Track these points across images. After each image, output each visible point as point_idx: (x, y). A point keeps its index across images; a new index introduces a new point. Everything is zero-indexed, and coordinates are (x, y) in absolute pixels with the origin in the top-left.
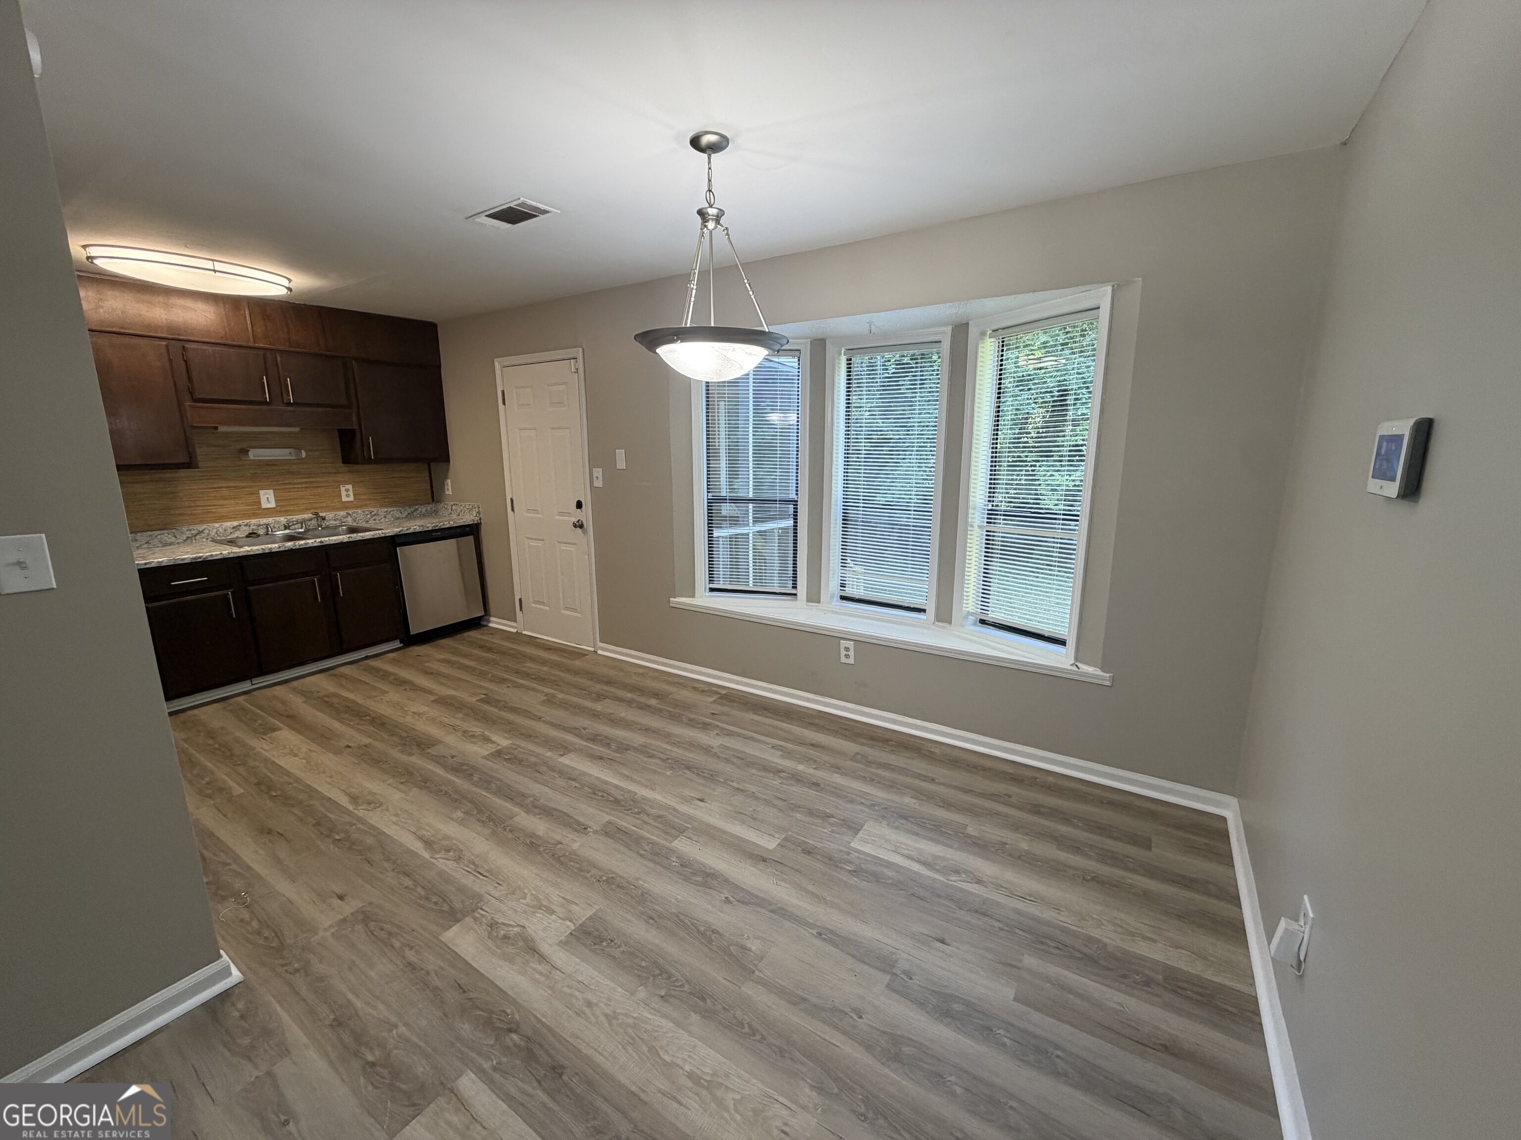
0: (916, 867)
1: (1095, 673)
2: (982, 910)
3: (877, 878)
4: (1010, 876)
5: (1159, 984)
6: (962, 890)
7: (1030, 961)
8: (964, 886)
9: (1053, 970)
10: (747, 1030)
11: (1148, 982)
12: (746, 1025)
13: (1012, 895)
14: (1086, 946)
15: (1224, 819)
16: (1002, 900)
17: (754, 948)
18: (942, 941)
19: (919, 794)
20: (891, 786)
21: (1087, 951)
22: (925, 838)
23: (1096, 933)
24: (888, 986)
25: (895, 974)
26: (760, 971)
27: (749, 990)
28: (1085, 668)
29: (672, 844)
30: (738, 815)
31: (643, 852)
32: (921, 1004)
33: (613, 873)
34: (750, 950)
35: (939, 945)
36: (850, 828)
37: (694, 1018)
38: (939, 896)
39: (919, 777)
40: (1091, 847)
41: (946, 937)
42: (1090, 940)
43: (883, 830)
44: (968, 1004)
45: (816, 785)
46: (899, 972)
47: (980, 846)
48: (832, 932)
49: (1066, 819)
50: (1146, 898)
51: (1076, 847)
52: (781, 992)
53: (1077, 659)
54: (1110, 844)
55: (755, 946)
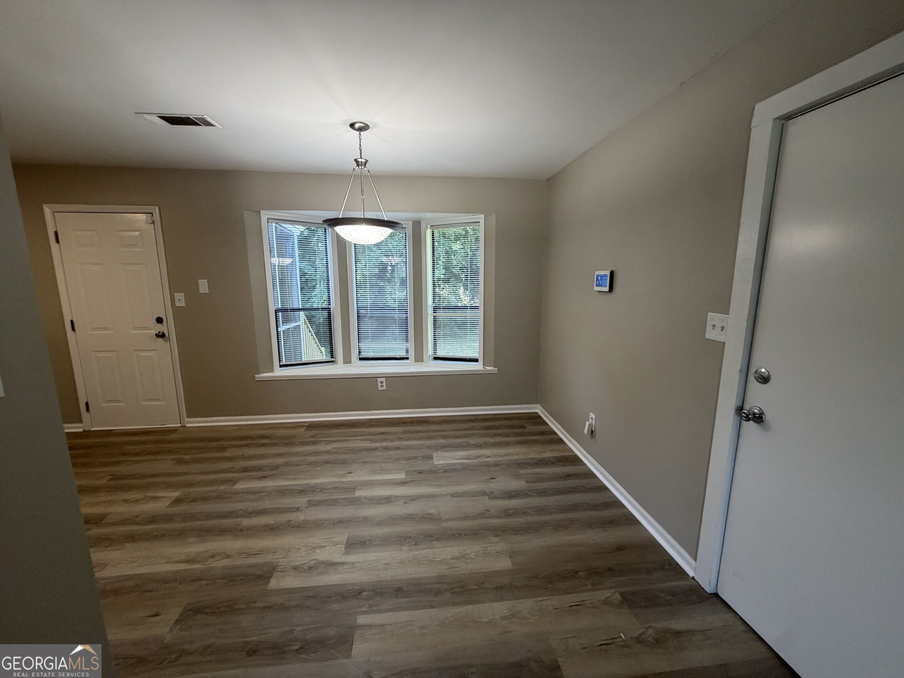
0: (465, 461)
1: (492, 369)
2: (497, 465)
3: (455, 470)
4: (496, 451)
5: (556, 462)
6: (485, 461)
7: (522, 471)
8: (485, 460)
9: (529, 471)
10: (457, 535)
11: (553, 463)
12: (456, 534)
13: (501, 456)
14: (532, 461)
15: (537, 413)
16: (501, 459)
17: (433, 512)
18: (493, 478)
19: (444, 437)
20: (430, 438)
21: (534, 462)
22: (459, 451)
23: (532, 456)
24: (489, 499)
25: (488, 494)
26: (443, 517)
27: (444, 525)
28: (488, 368)
29: (356, 495)
30: (374, 472)
31: (344, 504)
32: (504, 498)
33: (338, 518)
34: (432, 513)
35: (493, 480)
36: (428, 458)
37: (434, 543)
38: (481, 466)
39: (438, 431)
40: (511, 433)
41: (493, 477)
42: (532, 459)
43: (440, 454)
44: (516, 491)
45: (397, 448)
46: (489, 493)
47: (479, 446)
48: (456, 493)
49: (497, 428)
50: (536, 442)
51: (507, 436)
52: (457, 519)
53: (484, 365)
54: (516, 430)
55: (433, 511)
